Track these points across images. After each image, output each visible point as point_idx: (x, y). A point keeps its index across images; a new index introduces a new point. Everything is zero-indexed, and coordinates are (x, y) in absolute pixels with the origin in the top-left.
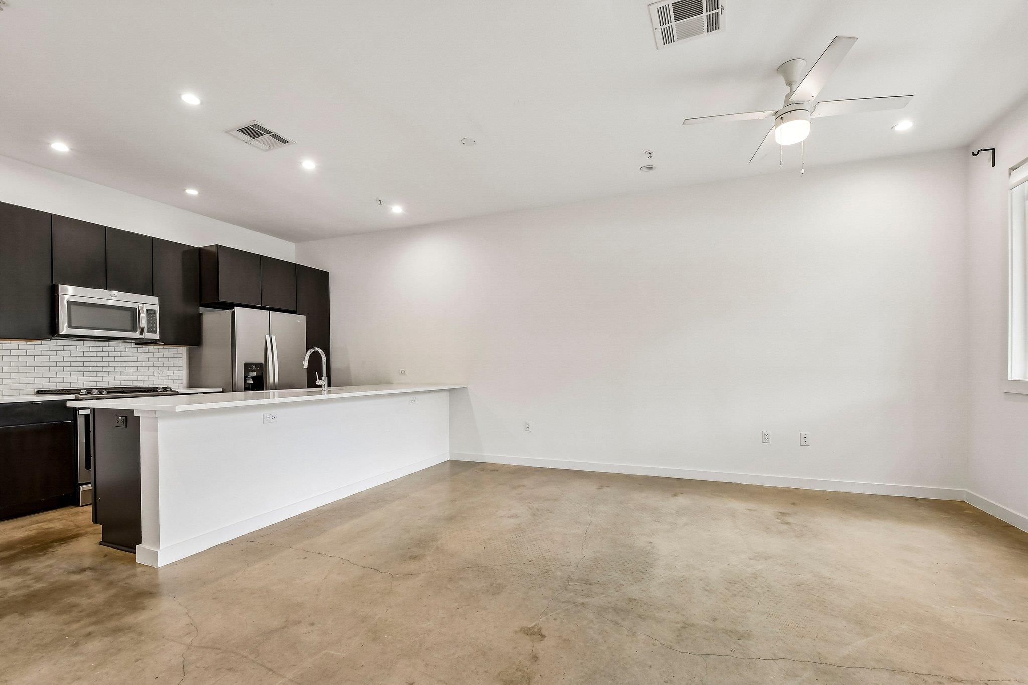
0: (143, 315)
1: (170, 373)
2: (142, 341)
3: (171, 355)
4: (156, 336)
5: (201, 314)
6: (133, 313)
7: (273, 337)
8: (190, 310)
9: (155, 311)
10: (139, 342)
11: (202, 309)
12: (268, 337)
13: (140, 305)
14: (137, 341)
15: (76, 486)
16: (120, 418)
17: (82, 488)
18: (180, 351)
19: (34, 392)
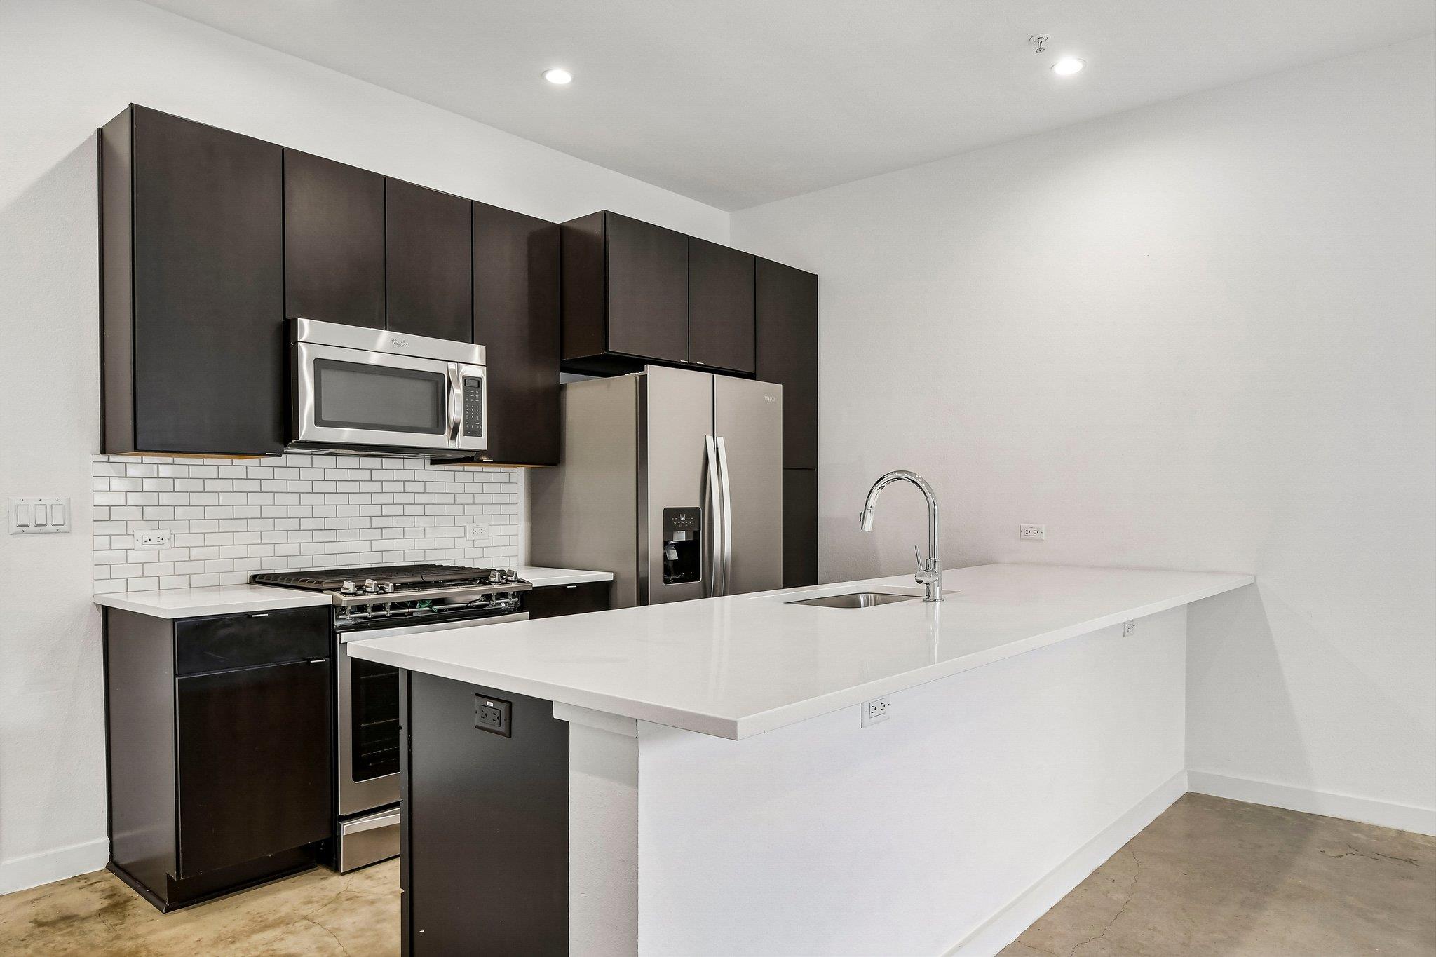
0: (457, 391)
1: (495, 530)
2: (451, 456)
3: (496, 488)
4: (479, 443)
5: (562, 388)
6: (438, 385)
7: (720, 440)
8: (541, 379)
9: (479, 380)
10: (440, 458)
11: (564, 377)
12: (710, 439)
13: (452, 366)
14: (438, 456)
15: (335, 821)
16: (490, 704)
17: (347, 828)
18: (514, 478)
19: (245, 577)
